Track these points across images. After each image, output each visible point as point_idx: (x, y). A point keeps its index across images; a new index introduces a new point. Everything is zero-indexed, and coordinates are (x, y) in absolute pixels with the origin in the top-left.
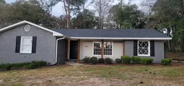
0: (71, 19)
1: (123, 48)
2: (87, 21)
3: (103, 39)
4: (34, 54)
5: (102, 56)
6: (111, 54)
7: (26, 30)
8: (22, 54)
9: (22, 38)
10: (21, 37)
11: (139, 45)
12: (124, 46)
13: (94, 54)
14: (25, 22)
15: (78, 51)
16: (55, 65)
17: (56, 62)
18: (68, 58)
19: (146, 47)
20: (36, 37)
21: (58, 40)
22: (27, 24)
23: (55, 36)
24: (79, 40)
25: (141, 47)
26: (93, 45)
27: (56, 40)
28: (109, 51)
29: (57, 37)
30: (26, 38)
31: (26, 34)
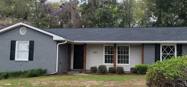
0: (79, 6)
1: (142, 54)
2: (104, 12)
3: (116, 43)
4: (31, 61)
5: (115, 65)
6: (128, 63)
7: (21, 33)
8: (17, 61)
9: (17, 43)
10: (16, 41)
11: (163, 50)
12: (143, 51)
13: (106, 62)
14: (21, 24)
15: (84, 59)
16: (56, 74)
17: (57, 71)
18: (72, 67)
19: (172, 52)
20: (33, 41)
21: (59, 45)
22: (23, 26)
23: (55, 40)
24: (85, 44)
25: (165, 52)
26: (104, 50)
27: (57, 44)
28: (125, 58)
29: (58, 42)
30: (22, 43)
31: (22, 38)
